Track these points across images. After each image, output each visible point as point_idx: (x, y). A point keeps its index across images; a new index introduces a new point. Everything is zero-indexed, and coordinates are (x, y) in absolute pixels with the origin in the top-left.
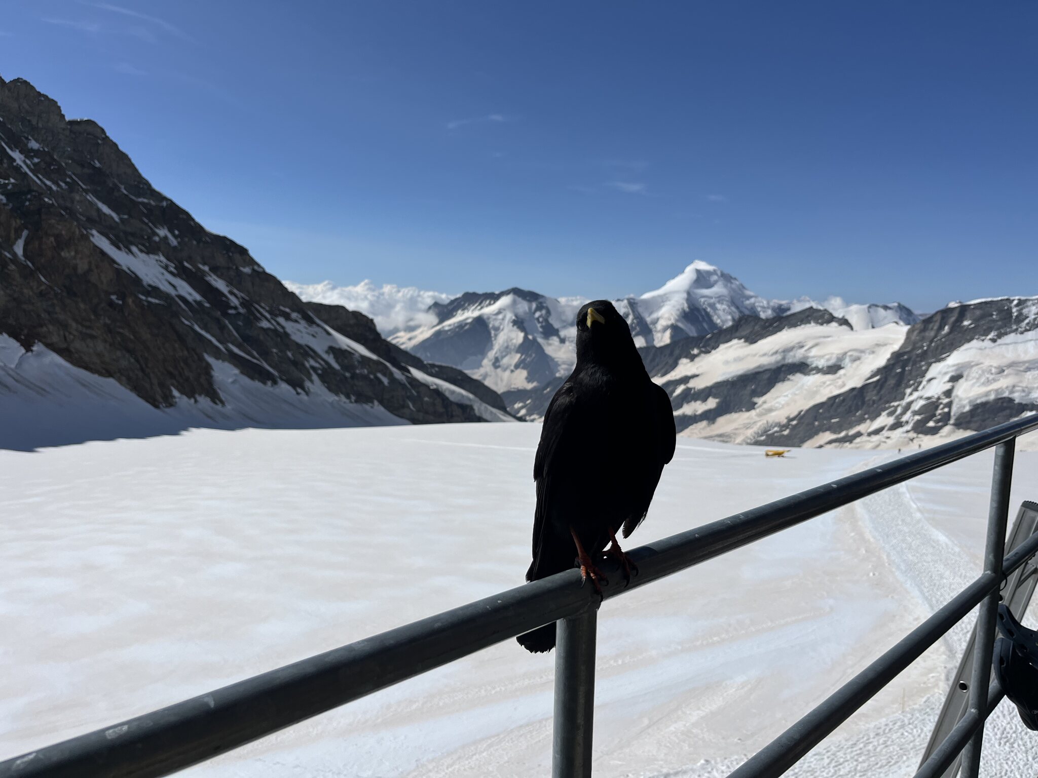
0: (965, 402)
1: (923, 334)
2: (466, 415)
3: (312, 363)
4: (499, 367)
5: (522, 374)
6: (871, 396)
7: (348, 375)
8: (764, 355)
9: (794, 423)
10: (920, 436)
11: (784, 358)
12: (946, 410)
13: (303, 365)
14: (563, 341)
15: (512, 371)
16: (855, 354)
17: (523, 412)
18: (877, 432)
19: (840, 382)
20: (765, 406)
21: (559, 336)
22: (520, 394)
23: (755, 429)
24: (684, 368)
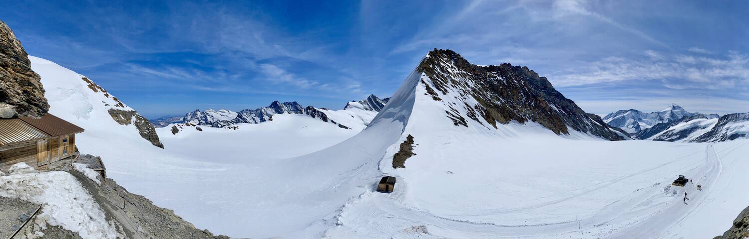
0: (730, 134)
1: (721, 120)
2: (622, 139)
4: (628, 128)
6: (712, 134)
8: (690, 125)
11: (694, 126)
14: (643, 122)
16: (709, 124)
17: (634, 138)
19: (706, 131)
24: (671, 128)
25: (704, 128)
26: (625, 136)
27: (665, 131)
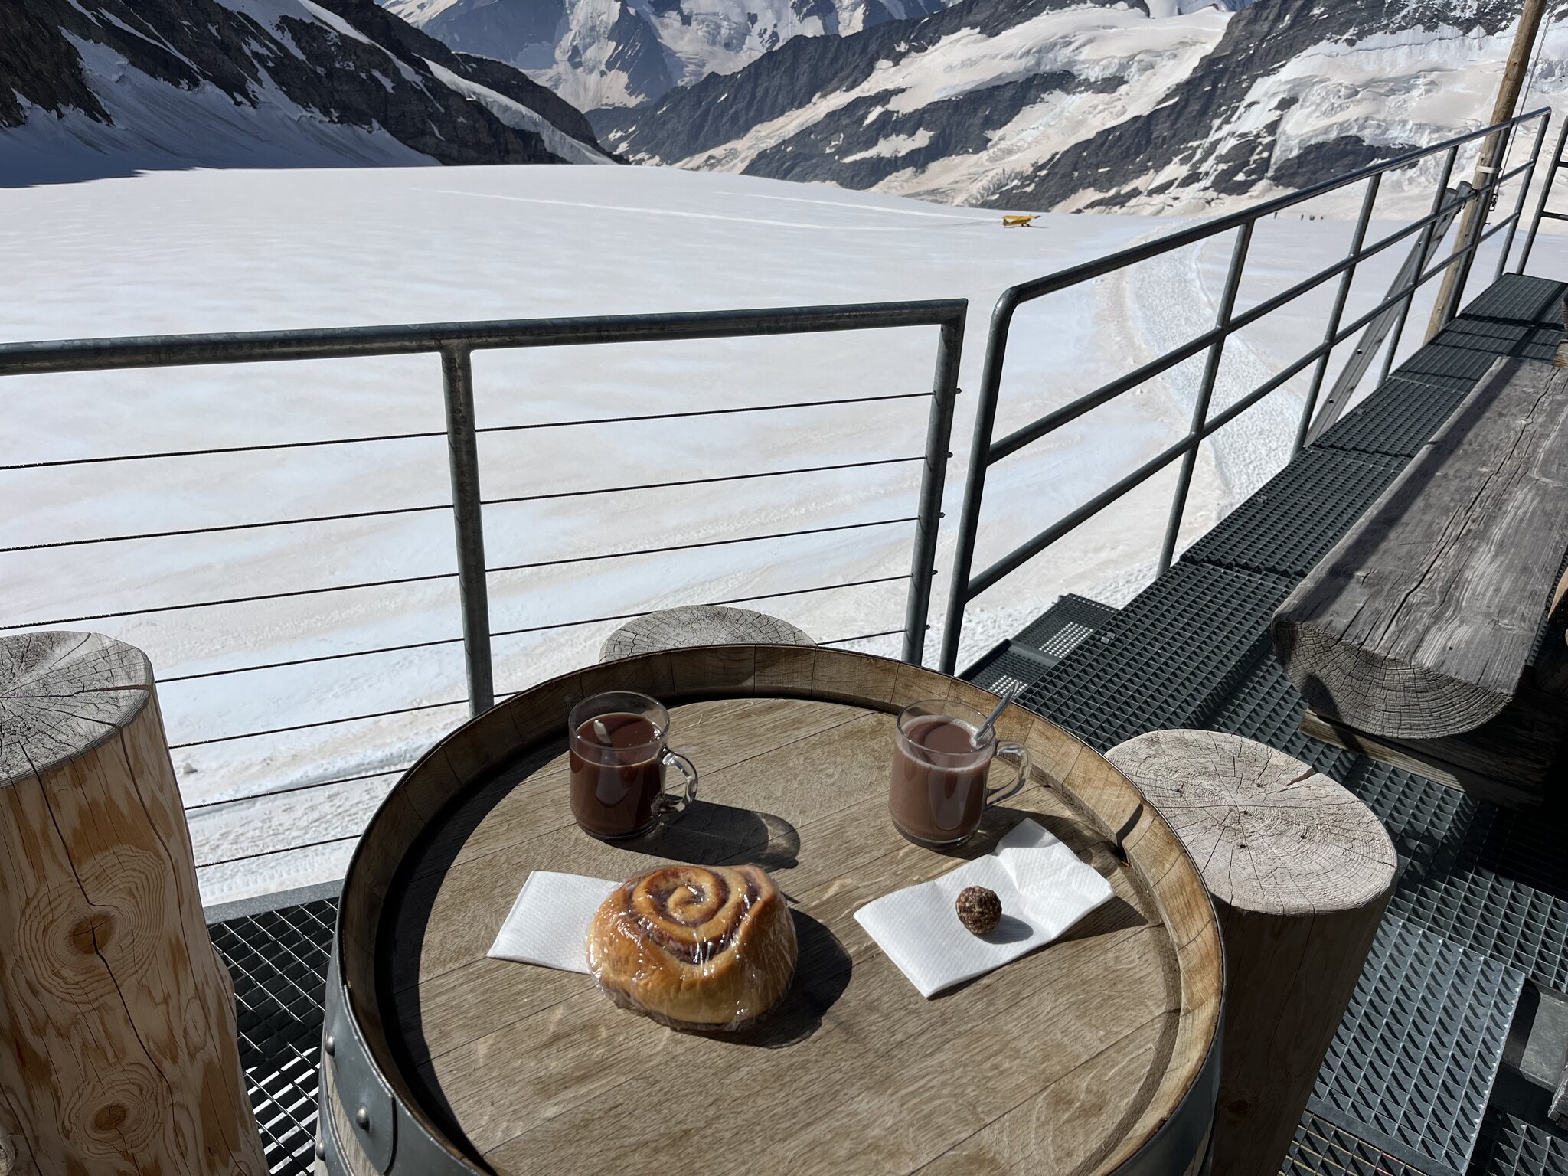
0: (1295, 142)
1: (1250, 28)
2: (527, 148)
3: (255, 46)
4: (578, 65)
5: (620, 79)
6: (1162, 130)
7: (320, 70)
8: (1009, 56)
9: (1044, 172)
10: (1222, 195)
11: (1038, 64)
12: (1265, 155)
13: (241, 50)
14: (686, 20)
15: (603, 74)
16: (1147, 58)
17: (623, 147)
18: (1162, 189)
19: (1119, 105)
20: (1003, 145)
21: (680, 12)
22: (616, 116)
23: (985, 182)
24: (883, 76)
25: (1112, 84)
26: (552, 137)
27: (839, 99)
